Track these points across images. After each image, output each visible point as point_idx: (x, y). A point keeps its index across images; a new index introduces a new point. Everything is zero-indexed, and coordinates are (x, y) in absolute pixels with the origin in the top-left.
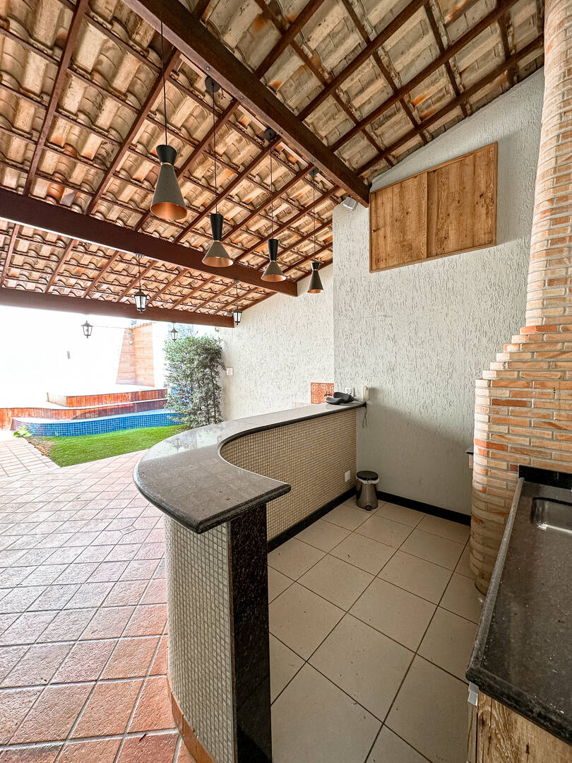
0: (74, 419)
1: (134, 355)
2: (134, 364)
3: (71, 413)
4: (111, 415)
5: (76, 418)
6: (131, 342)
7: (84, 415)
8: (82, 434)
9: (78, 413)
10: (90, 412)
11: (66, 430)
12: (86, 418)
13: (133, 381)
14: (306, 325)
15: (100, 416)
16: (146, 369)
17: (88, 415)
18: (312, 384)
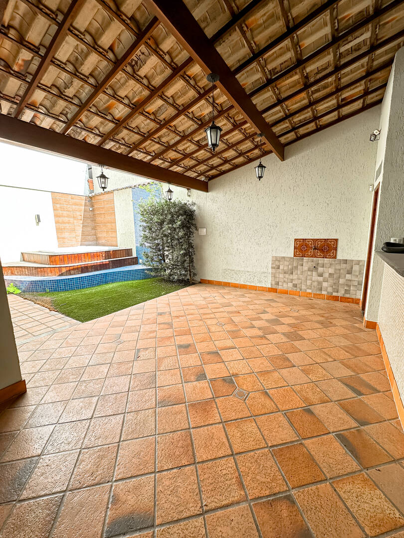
0: (60, 275)
1: (94, 220)
2: (94, 228)
3: (57, 270)
4: (92, 271)
5: (62, 275)
6: (91, 209)
7: (69, 272)
8: (72, 289)
9: (64, 270)
10: (74, 269)
11: (56, 287)
12: (71, 274)
13: (95, 242)
14: (292, 187)
15: (82, 272)
16: (107, 232)
17: (72, 272)
18: (296, 240)
